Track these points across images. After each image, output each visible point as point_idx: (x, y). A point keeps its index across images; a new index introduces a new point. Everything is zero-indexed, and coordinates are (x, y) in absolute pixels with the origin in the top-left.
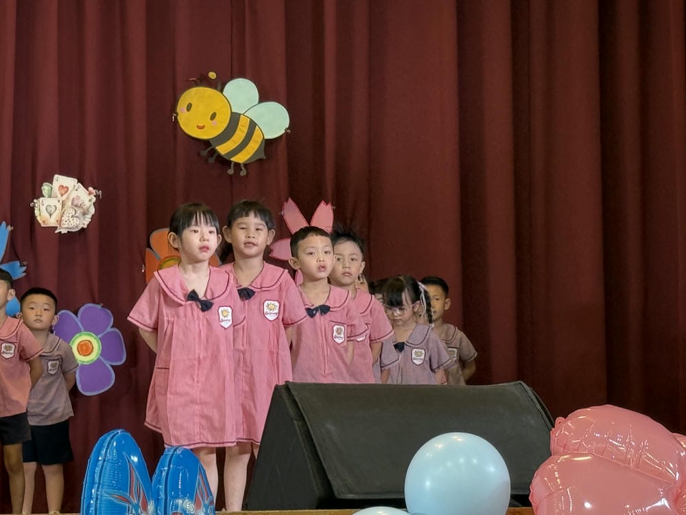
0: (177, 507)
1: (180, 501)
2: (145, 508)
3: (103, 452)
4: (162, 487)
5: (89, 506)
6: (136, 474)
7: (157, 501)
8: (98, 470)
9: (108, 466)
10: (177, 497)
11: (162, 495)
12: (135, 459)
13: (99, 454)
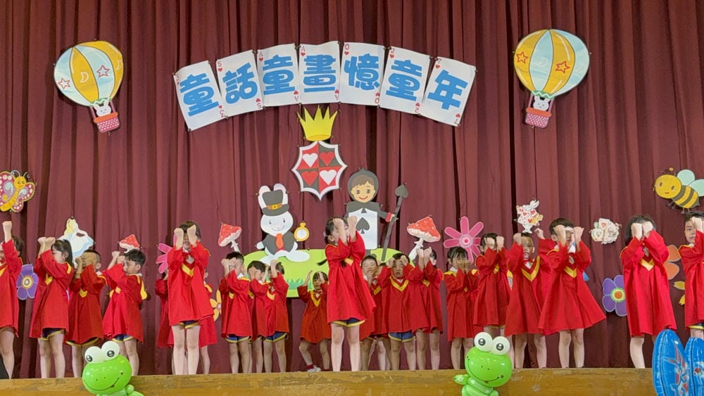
0: (697, 365)
1: (698, 363)
2: (684, 365)
3: (661, 340)
4: (689, 356)
5: (656, 364)
6: (678, 350)
7: (688, 362)
8: (660, 348)
9: (664, 347)
10: (697, 361)
11: (689, 359)
12: (677, 343)
13: (659, 340)
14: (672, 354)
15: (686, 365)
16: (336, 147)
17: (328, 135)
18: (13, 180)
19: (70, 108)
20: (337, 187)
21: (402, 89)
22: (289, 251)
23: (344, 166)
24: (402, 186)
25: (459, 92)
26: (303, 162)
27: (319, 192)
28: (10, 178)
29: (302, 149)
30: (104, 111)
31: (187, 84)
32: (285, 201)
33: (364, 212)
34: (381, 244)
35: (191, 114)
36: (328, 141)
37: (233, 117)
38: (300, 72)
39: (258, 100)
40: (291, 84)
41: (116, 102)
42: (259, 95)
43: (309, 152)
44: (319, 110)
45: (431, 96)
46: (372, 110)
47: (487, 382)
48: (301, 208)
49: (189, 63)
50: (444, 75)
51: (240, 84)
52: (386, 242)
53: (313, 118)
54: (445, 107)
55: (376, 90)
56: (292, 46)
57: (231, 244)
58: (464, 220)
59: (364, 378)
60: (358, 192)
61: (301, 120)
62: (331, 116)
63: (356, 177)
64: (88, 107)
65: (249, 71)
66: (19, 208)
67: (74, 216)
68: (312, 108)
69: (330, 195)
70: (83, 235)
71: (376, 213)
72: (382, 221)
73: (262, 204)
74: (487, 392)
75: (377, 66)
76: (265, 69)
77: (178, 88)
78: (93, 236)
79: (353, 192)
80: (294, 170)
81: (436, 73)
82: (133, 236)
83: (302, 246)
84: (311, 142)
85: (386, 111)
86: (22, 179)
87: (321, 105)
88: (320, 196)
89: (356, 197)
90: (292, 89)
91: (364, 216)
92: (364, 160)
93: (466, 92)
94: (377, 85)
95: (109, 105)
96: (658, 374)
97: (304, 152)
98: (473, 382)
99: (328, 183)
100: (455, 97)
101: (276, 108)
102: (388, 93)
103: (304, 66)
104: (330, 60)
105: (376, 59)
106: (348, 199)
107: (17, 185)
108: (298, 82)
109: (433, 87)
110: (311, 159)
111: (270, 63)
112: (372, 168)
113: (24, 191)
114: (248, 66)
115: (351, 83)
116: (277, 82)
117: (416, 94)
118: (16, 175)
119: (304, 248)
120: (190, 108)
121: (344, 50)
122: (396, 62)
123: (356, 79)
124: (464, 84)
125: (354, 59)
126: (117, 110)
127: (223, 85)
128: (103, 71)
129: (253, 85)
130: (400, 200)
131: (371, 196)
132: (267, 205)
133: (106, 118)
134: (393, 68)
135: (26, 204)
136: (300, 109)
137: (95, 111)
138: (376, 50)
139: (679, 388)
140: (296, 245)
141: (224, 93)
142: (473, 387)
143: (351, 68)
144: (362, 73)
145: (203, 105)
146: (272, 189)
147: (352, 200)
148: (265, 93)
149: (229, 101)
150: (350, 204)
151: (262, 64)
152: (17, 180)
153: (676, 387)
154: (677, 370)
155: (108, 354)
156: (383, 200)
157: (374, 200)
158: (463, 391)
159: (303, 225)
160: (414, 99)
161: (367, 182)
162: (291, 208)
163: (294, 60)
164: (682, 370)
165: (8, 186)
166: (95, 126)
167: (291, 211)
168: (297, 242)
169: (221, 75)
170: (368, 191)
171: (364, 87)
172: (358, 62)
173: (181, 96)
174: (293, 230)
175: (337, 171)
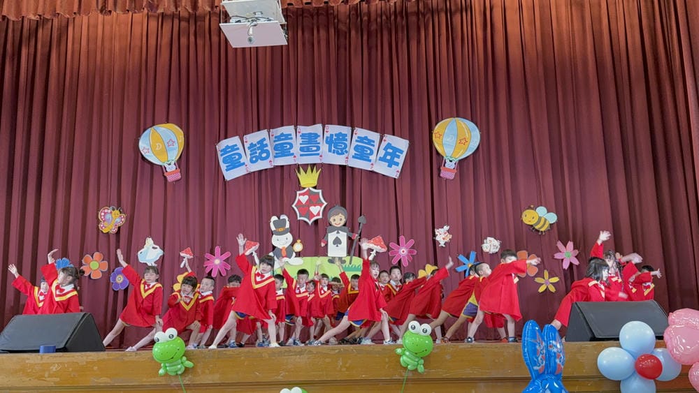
14: (534, 337)
15: (544, 343)
16: (320, 191)
17: (315, 183)
18: (111, 213)
19: (149, 166)
20: (321, 217)
21: (362, 154)
22: (290, 258)
23: (325, 204)
24: (362, 216)
25: (398, 157)
26: (299, 201)
27: (310, 220)
28: (109, 211)
29: (298, 192)
30: (171, 168)
31: (225, 151)
32: (288, 226)
33: (338, 233)
34: (349, 253)
35: (227, 170)
36: (315, 188)
37: (254, 172)
38: (297, 143)
39: (270, 161)
40: (292, 151)
41: (179, 162)
42: (271, 157)
43: (303, 194)
44: (309, 168)
45: (381, 159)
46: (343, 168)
47: (416, 353)
48: (298, 230)
49: (226, 137)
50: (389, 146)
51: (259, 151)
52: (352, 252)
53: (306, 173)
54: (390, 166)
55: (346, 155)
56: (293, 127)
57: (252, 253)
58: (402, 238)
59: (337, 351)
60: (334, 220)
61: (298, 174)
62: (317, 171)
63: (333, 211)
64: (161, 166)
65: (265, 143)
66: (115, 230)
67: (150, 235)
68: (305, 167)
69: (316, 222)
70: (156, 248)
71: (345, 234)
72: (350, 239)
73: (273, 228)
74: (417, 360)
75: (346, 140)
76: (275, 141)
77: (219, 153)
78: (163, 249)
79: (331, 220)
80: (293, 206)
81: (384, 144)
82: (189, 248)
83: (299, 254)
84: (304, 188)
85: (352, 168)
86: (117, 212)
87: (311, 164)
88: (310, 223)
89: (333, 223)
90: (293, 154)
91: (339, 236)
92: (338, 200)
93: (403, 157)
94: (346, 152)
95: (175, 164)
96: (526, 349)
97: (300, 195)
98: (407, 353)
99: (315, 214)
100: (396, 160)
101: (282, 166)
102: (353, 157)
103: (300, 140)
104: (316, 136)
105: (346, 135)
106: (328, 225)
107: (114, 216)
108: (296, 150)
109: (382, 153)
110: (304, 199)
111: (278, 138)
112: (343, 204)
113: (118, 220)
114: (264, 139)
115: (330, 151)
116: (282, 150)
117: (371, 157)
118: (114, 210)
119: (299, 256)
120: (227, 167)
121: (326, 130)
122: (358, 137)
123: (333, 148)
124: (401, 152)
125: (332, 135)
126: (179, 168)
127: (248, 152)
128: (171, 143)
129: (267, 152)
130: (361, 225)
131: (343, 223)
132: (276, 228)
133: (172, 173)
134: (357, 141)
135: (119, 228)
136: (298, 167)
137: (165, 168)
138: (346, 130)
139: (539, 359)
140: (294, 254)
141: (249, 157)
142: (407, 356)
143: (329, 141)
144: (336, 144)
145: (235, 164)
146: (279, 218)
147: (331, 225)
148: (275, 157)
149: (252, 161)
150: (329, 228)
151: (273, 138)
152: (113, 212)
153: (537, 358)
154: (538, 347)
155: (170, 337)
156: (350, 225)
157: (345, 225)
158: (401, 359)
159: (299, 241)
160: (370, 161)
161: (340, 215)
162: (291, 231)
163: (294, 136)
164: (541, 347)
165: (108, 216)
166: (165, 177)
167: (290, 232)
168: (296, 253)
169: (247, 145)
170: (341, 220)
171: (338, 153)
172: (334, 137)
173: (221, 159)
174: (292, 245)
175: (321, 206)
